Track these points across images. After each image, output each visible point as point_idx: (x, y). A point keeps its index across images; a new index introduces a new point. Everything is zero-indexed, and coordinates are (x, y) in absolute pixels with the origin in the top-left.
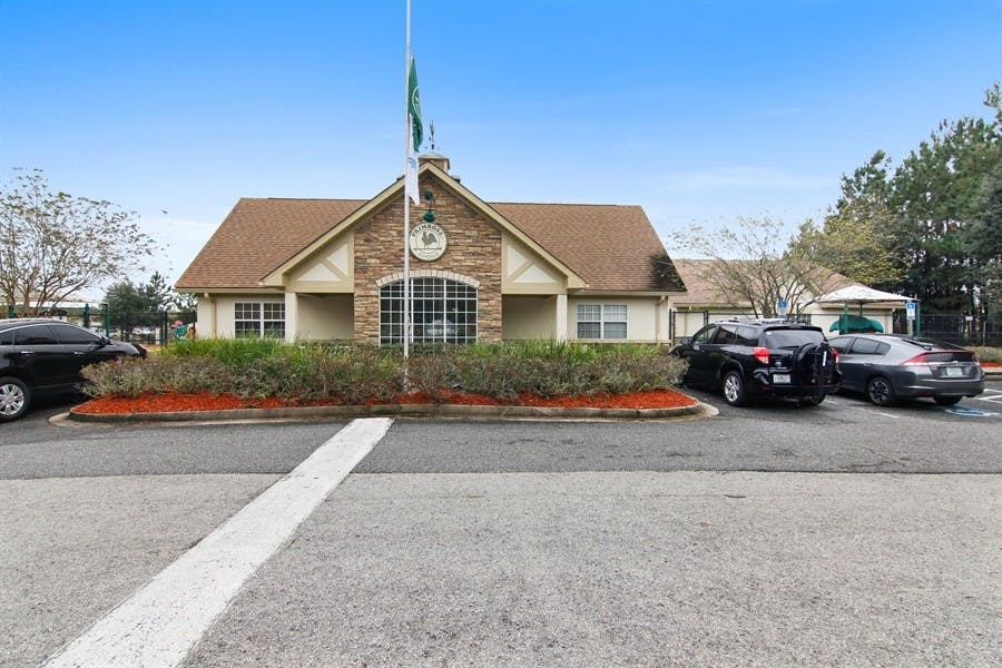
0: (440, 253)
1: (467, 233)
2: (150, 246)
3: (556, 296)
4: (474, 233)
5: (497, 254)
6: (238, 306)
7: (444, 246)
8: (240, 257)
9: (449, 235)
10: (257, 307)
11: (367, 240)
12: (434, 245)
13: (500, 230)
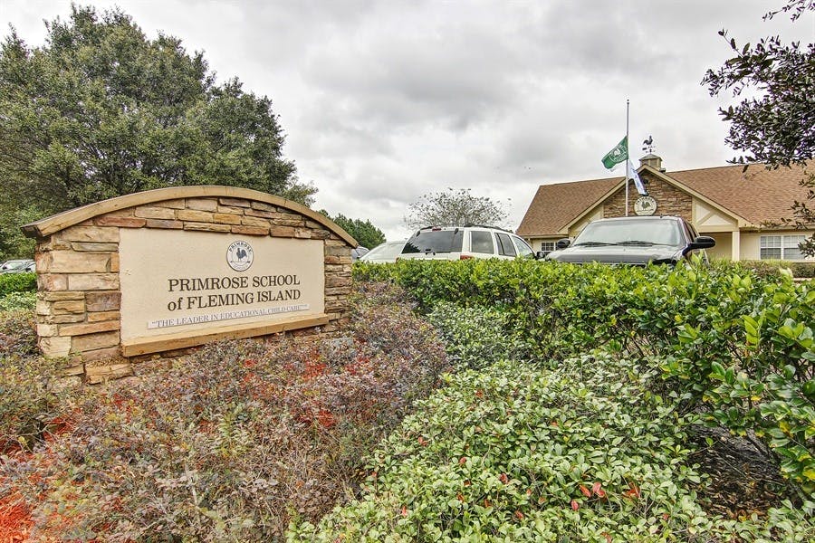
0: (653, 212)
1: (669, 200)
2: (500, 216)
3: (731, 232)
4: (674, 199)
5: (689, 210)
6: (543, 244)
7: (655, 208)
8: (543, 219)
9: (658, 202)
10: (552, 244)
11: (611, 209)
12: (649, 208)
13: (691, 197)
